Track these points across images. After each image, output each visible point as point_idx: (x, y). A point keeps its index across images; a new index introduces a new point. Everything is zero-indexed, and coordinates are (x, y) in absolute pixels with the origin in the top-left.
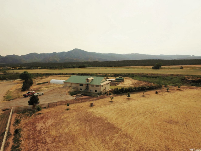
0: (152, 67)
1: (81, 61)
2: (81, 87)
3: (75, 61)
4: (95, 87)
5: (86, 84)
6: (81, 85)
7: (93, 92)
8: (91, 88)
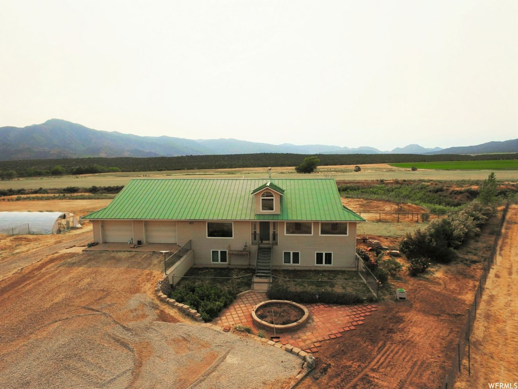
0: (297, 170)
1: (75, 157)
2: (220, 243)
3: (55, 157)
4: (316, 232)
5: (253, 223)
6: (219, 229)
7: (302, 264)
8: (286, 241)
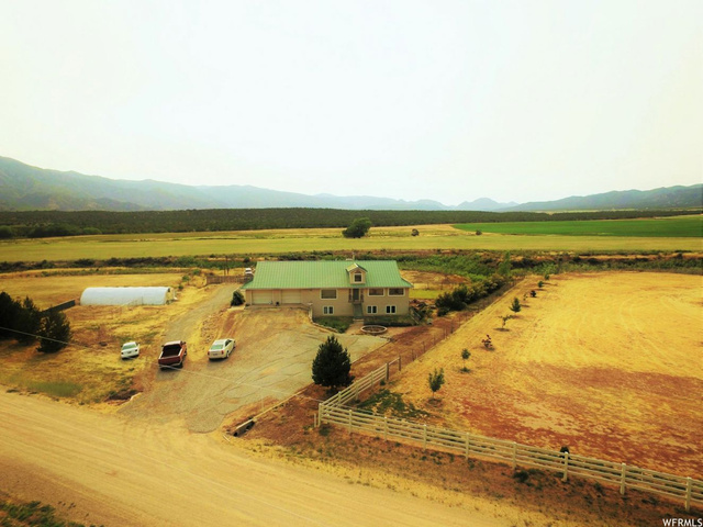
0: (344, 233)
2: (329, 302)
4: (386, 294)
5: (349, 290)
6: (329, 293)
7: (378, 313)
